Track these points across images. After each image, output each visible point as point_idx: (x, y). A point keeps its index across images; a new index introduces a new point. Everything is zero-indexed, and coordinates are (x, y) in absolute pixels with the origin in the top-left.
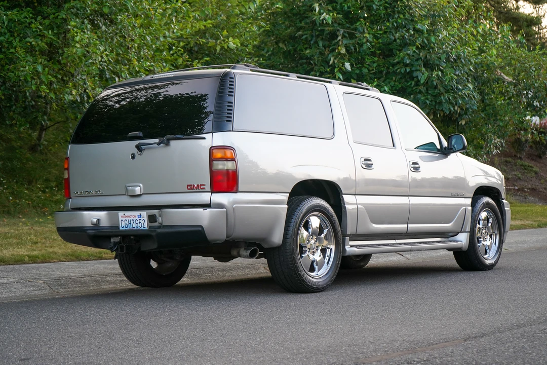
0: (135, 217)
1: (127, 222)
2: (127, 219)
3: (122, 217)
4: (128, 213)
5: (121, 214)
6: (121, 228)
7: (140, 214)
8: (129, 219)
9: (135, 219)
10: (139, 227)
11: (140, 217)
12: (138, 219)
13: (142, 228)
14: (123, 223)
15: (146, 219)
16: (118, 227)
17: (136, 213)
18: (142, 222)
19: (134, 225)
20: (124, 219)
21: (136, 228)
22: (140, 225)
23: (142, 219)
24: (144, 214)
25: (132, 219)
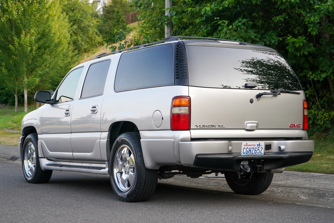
0: (255, 145)
1: (248, 150)
2: (248, 147)
3: (244, 145)
4: (250, 143)
5: (244, 143)
6: (242, 154)
7: (260, 144)
8: (250, 147)
9: (254, 147)
10: (257, 153)
11: (259, 146)
12: (257, 147)
13: (260, 154)
14: (245, 150)
15: (263, 147)
16: (240, 153)
17: (256, 143)
18: (260, 149)
19: (253, 152)
20: (246, 147)
21: (254, 154)
22: (258, 151)
23: (260, 147)
24: (263, 143)
25: (252, 147)
